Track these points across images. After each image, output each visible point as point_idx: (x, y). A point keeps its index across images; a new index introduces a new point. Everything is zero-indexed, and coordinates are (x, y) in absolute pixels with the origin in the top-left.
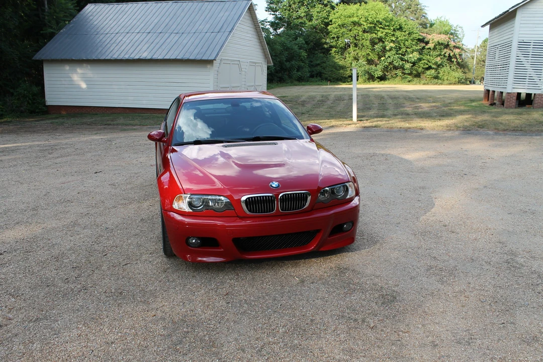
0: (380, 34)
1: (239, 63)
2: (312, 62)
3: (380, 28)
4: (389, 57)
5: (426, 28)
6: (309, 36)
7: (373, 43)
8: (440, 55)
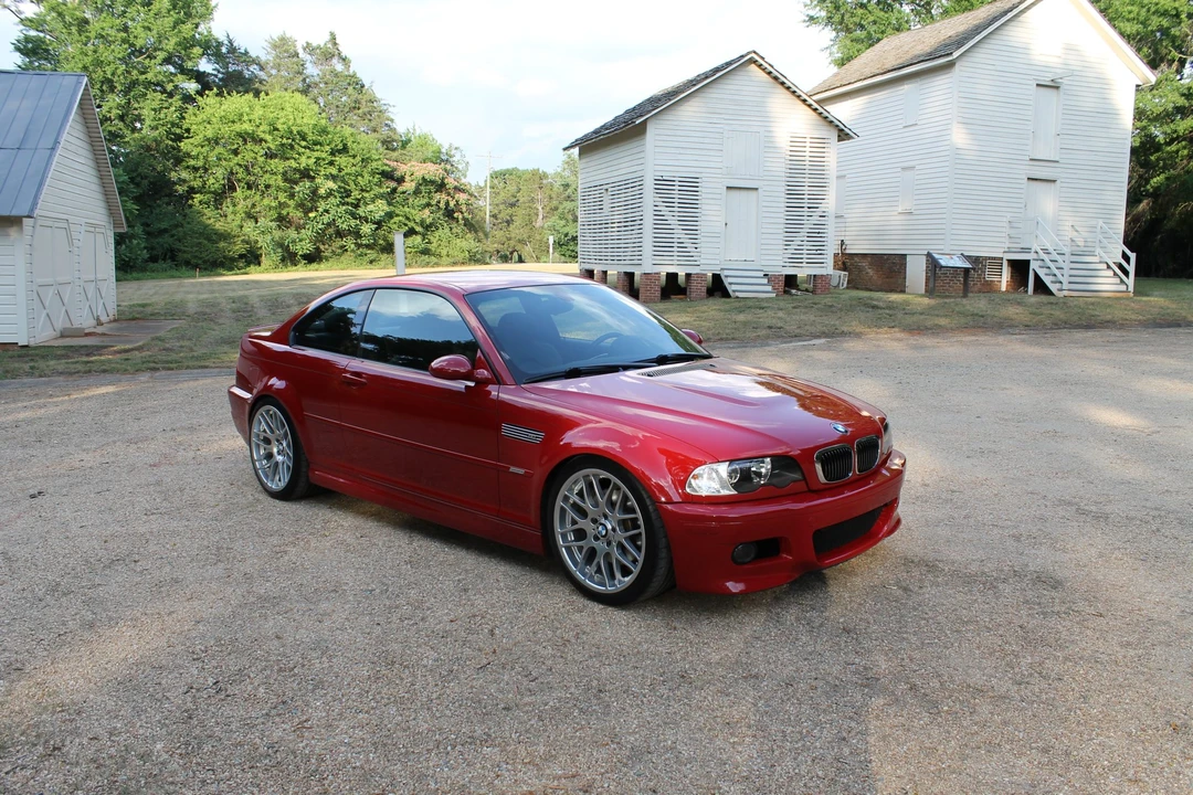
0: (303, 162)
1: (66, 225)
2: (148, 225)
3: (305, 147)
4: (327, 211)
5: (394, 150)
6: (137, 165)
7: (290, 180)
8: (428, 205)
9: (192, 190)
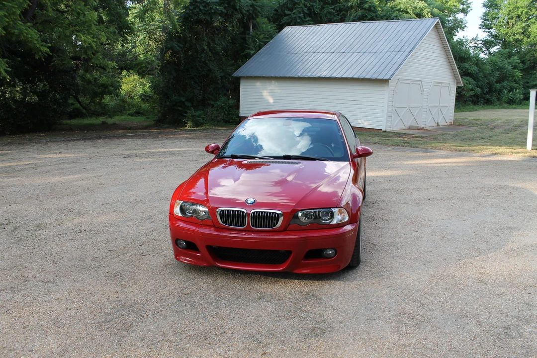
1: (420, 83)
2: (528, 83)
6: (526, 54)
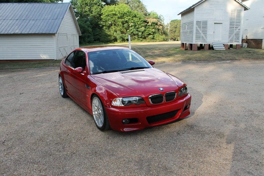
0: (126, 19)
1: (66, 35)
2: (94, 33)
3: (126, 16)
4: (131, 30)
5: (147, 16)
6: (92, 21)
7: (123, 23)
8: (154, 28)
9: (103, 26)
